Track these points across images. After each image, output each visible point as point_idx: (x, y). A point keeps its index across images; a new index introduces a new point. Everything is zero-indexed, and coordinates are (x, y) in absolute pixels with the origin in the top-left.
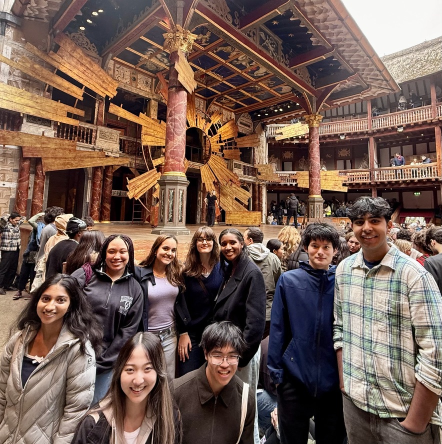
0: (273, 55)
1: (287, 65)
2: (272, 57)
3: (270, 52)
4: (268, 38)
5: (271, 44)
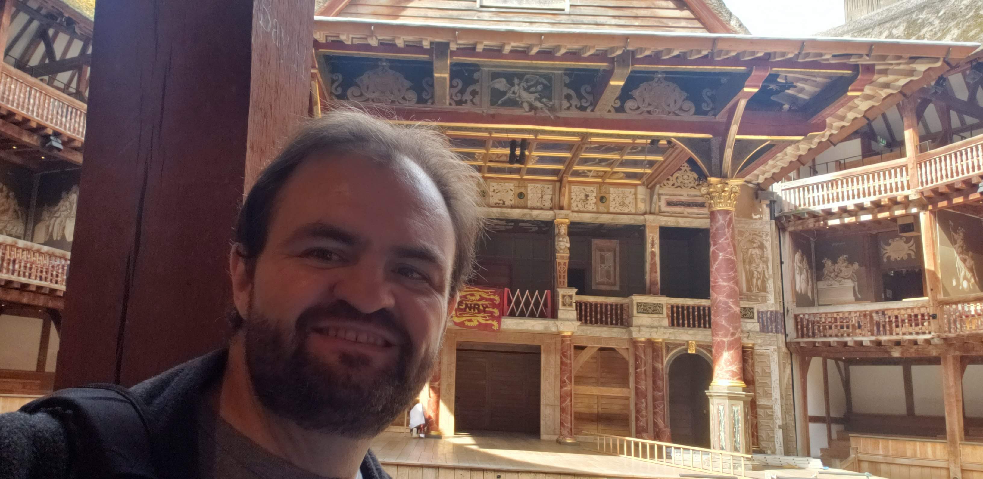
0: (532, 108)
1: (583, 109)
2: (532, 113)
3: (525, 105)
4: (516, 81)
5: (527, 89)
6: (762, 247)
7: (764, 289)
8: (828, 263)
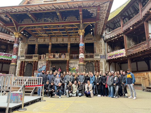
5: (50, 19)
6: (102, 45)
7: (102, 52)
8: (115, 47)
